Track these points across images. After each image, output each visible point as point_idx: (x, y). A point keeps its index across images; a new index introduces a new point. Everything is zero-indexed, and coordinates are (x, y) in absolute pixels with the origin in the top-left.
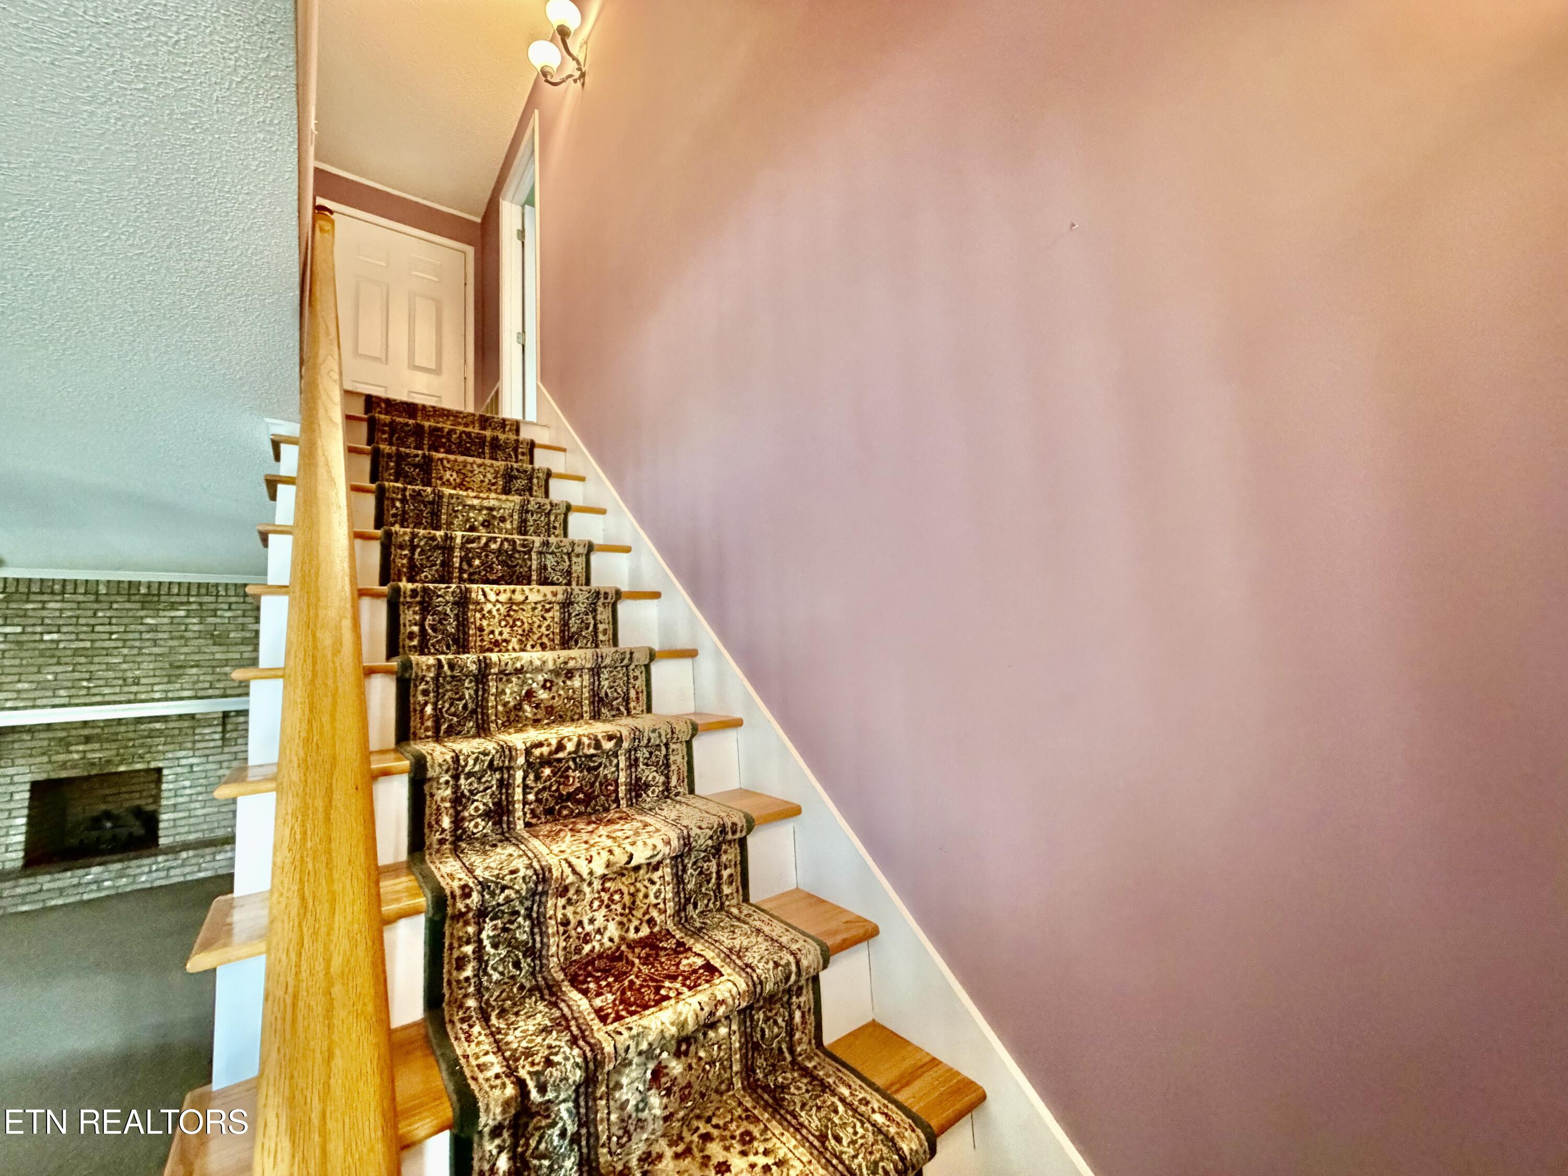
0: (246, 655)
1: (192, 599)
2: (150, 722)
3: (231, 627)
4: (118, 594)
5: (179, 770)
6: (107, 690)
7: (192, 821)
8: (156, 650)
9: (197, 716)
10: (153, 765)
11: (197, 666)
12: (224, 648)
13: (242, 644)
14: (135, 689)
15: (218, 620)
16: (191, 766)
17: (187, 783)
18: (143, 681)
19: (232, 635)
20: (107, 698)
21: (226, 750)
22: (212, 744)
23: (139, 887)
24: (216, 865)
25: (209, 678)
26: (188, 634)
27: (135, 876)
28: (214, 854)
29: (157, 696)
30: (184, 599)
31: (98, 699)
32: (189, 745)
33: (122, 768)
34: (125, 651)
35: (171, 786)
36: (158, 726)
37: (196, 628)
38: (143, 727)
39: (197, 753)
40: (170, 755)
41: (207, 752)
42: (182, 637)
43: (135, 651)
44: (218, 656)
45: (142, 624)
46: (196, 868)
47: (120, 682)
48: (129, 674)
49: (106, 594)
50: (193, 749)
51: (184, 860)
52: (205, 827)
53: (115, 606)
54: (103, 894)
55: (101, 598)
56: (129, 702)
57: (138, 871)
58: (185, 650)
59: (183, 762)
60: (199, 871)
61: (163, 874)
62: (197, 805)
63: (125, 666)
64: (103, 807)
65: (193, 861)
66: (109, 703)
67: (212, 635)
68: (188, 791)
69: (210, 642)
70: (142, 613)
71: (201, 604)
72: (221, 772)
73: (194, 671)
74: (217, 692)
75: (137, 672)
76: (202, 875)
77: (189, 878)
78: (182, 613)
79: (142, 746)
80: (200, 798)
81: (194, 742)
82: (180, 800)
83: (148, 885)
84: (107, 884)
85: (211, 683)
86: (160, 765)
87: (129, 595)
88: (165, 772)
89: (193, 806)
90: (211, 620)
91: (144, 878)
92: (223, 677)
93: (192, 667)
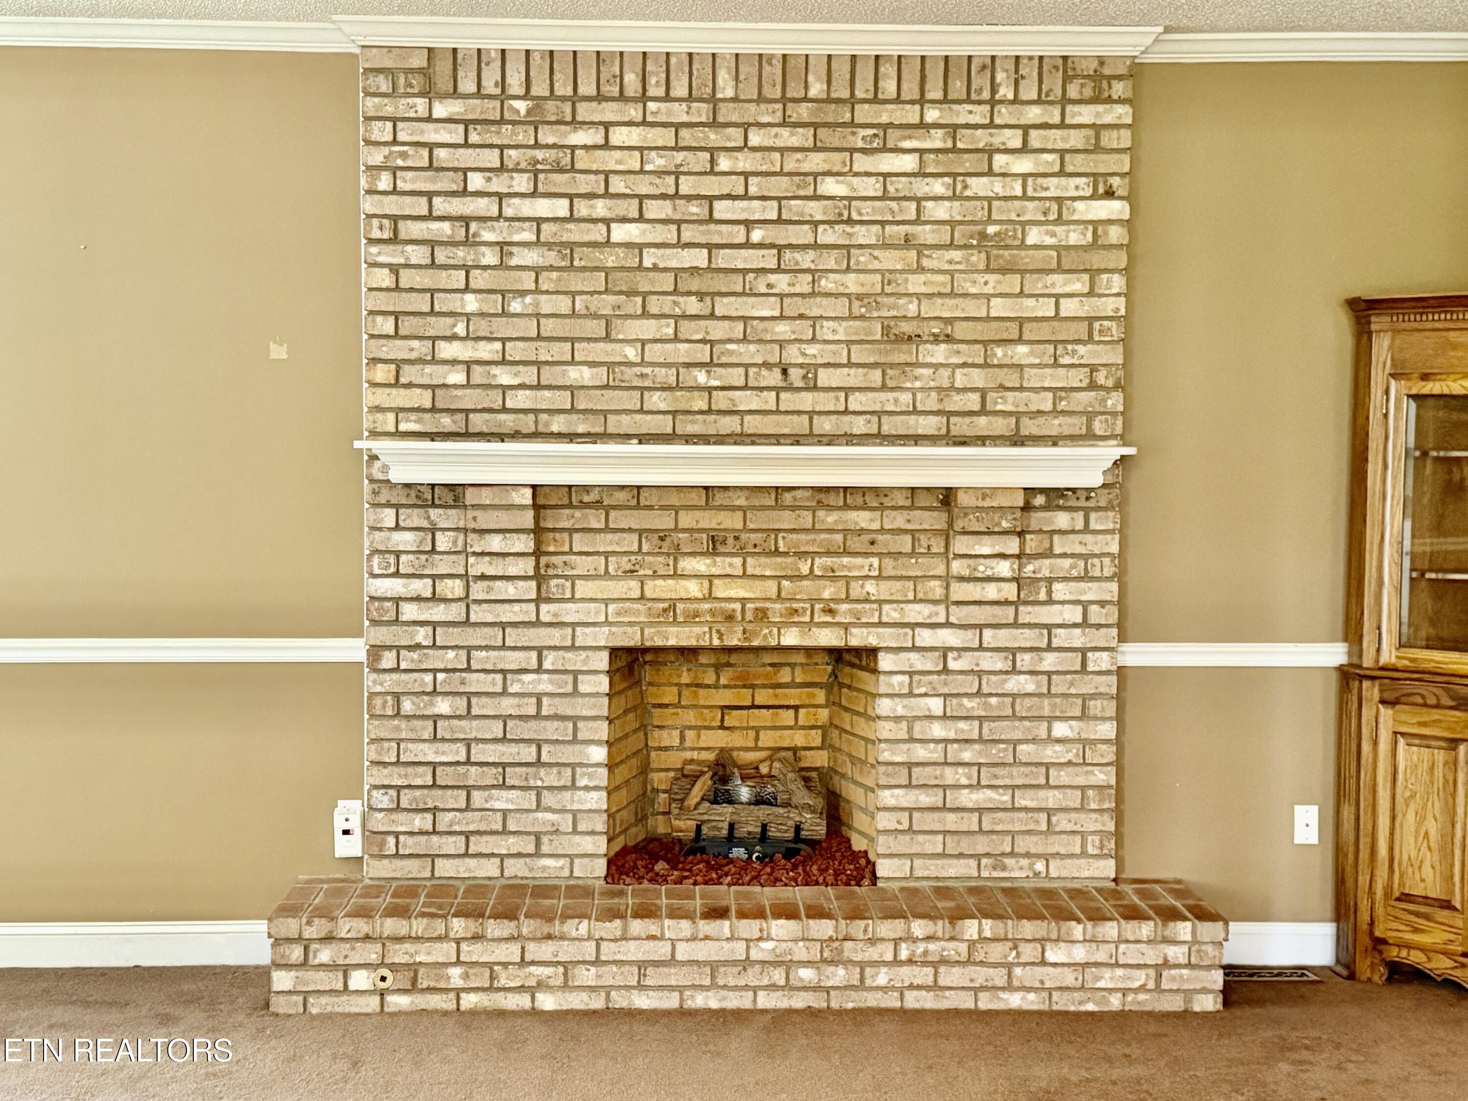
0: (1069, 308)
1: (932, 115)
2: (846, 507)
3: (1032, 212)
4: (761, 99)
5: (917, 661)
6: (747, 401)
7: (951, 821)
8: (852, 283)
9: (963, 499)
10: (858, 638)
11: (949, 339)
12: (1012, 283)
13: (1059, 269)
14: (806, 401)
15: (998, 187)
16: (945, 651)
17: (935, 705)
18: (825, 378)
19: (1034, 236)
20: (753, 424)
21: (1027, 614)
22: (991, 592)
23: (873, 1000)
24: (1051, 977)
25: (978, 378)
26: (925, 234)
27: (862, 966)
28: (1042, 941)
29: (859, 426)
30: (911, 115)
31: (728, 424)
32: (936, 588)
33: (790, 638)
34: (781, 282)
35: (899, 708)
36: (862, 519)
37: (940, 211)
38: (830, 519)
39: (958, 615)
40: (891, 613)
41: (979, 615)
42: (907, 241)
43: (803, 284)
44: (999, 308)
45: (816, 197)
46: (998, 977)
47: (774, 378)
48: (792, 355)
49: (735, 99)
50: (946, 601)
51: (972, 944)
52: (982, 845)
53: (755, 139)
54: (799, 1001)
55: (726, 113)
56: (797, 440)
57: (872, 953)
58: (916, 284)
59: (925, 637)
60: (1009, 987)
61: (924, 975)
62: (961, 776)
63: (782, 329)
64: (718, 739)
65: (996, 952)
66: (754, 439)
67: (983, 236)
68: (938, 730)
69: (978, 259)
70: (816, 162)
71: (953, 129)
72: (1014, 684)
73: (939, 353)
74: (1001, 426)
75: (812, 350)
76: (1015, 1001)
77: (985, 1003)
78: (909, 163)
79: (831, 576)
80: (967, 755)
81: (947, 579)
82: (921, 753)
83: (891, 1001)
84: (806, 974)
85: (983, 394)
86: (873, 641)
87: (784, 100)
88: (885, 662)
89: (950, 775)
90: (979, 186)
91: (882, 978)
92: (1012, 380)
93: (936, 339)
